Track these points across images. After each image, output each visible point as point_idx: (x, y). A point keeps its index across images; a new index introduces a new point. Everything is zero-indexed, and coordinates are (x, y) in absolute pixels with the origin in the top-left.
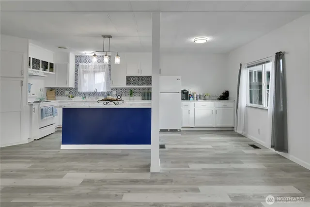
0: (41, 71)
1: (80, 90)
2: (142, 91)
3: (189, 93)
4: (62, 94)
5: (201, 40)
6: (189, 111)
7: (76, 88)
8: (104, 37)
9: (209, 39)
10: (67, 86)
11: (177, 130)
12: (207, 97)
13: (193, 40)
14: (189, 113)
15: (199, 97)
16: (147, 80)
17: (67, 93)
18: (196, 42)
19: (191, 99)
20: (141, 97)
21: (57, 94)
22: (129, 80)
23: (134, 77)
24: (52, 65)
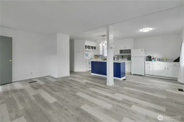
0: (91, 50)
1: (104, 56)
2: (128, 56)
3: (152, 58)
4: (99, 57)
5: (146, 30)
6: (150, 66)
7: (103, 55)
8: (103, 36)
9: (151, 29)
10: (100, 54)
11: (142, 75)
12: (164, 60)
13: (141, 30)
14: (150, 68)
15: (159, 60)
16: (129, 51)
17: (100, 57)
18: (143, 31)
19: (153, 60)
20: (127, 59)
21: (97, 57)
22: (121, 51)
23: (124, 50)
24: (95, 47)
